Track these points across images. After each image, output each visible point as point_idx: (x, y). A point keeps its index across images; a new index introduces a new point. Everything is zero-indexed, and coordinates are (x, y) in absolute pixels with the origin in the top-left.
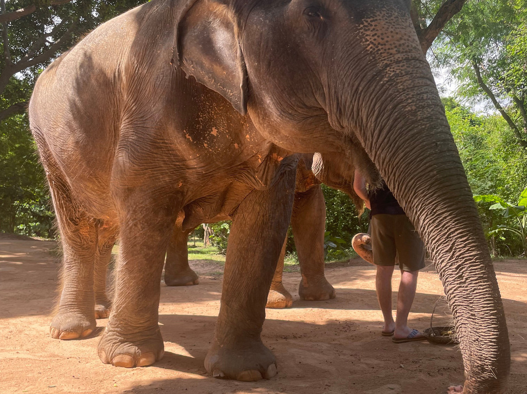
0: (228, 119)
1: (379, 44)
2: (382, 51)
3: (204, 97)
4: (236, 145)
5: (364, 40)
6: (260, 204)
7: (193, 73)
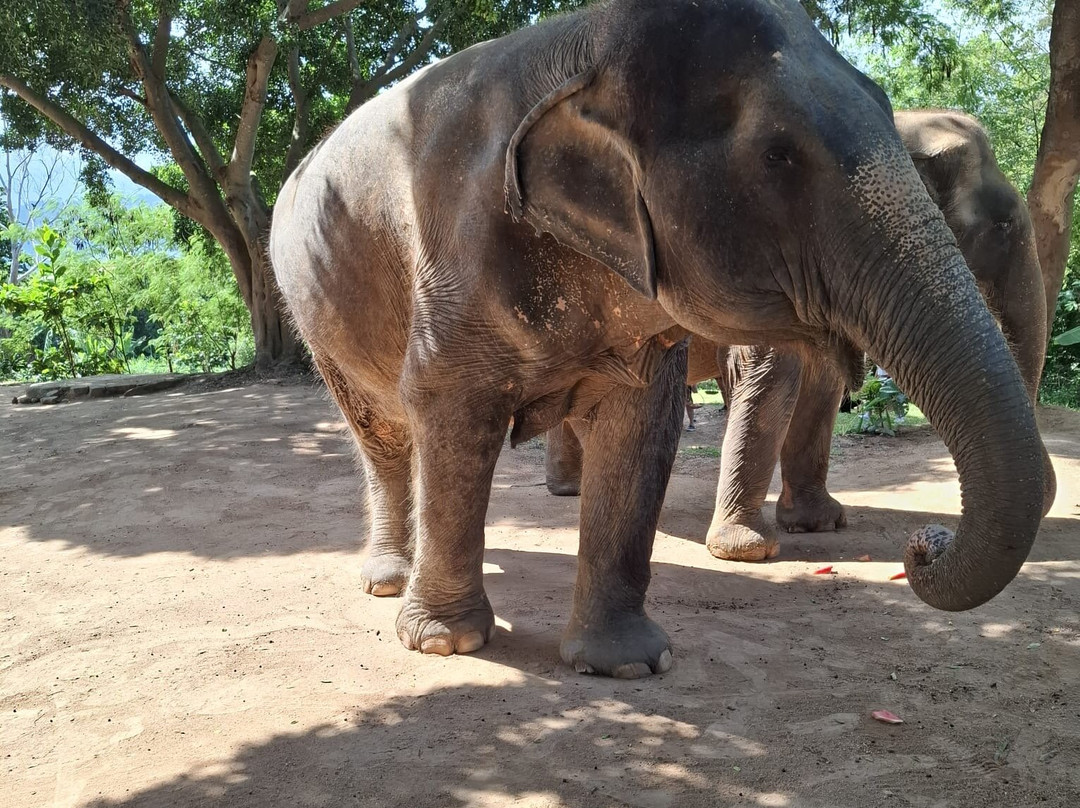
0: (583, 283)
1: (885, 203)
2: (890, 214)
3: (543, 253)
4: (596, 323)
5: (862, 199)
6: (636, 406)
7: (549, 229)
